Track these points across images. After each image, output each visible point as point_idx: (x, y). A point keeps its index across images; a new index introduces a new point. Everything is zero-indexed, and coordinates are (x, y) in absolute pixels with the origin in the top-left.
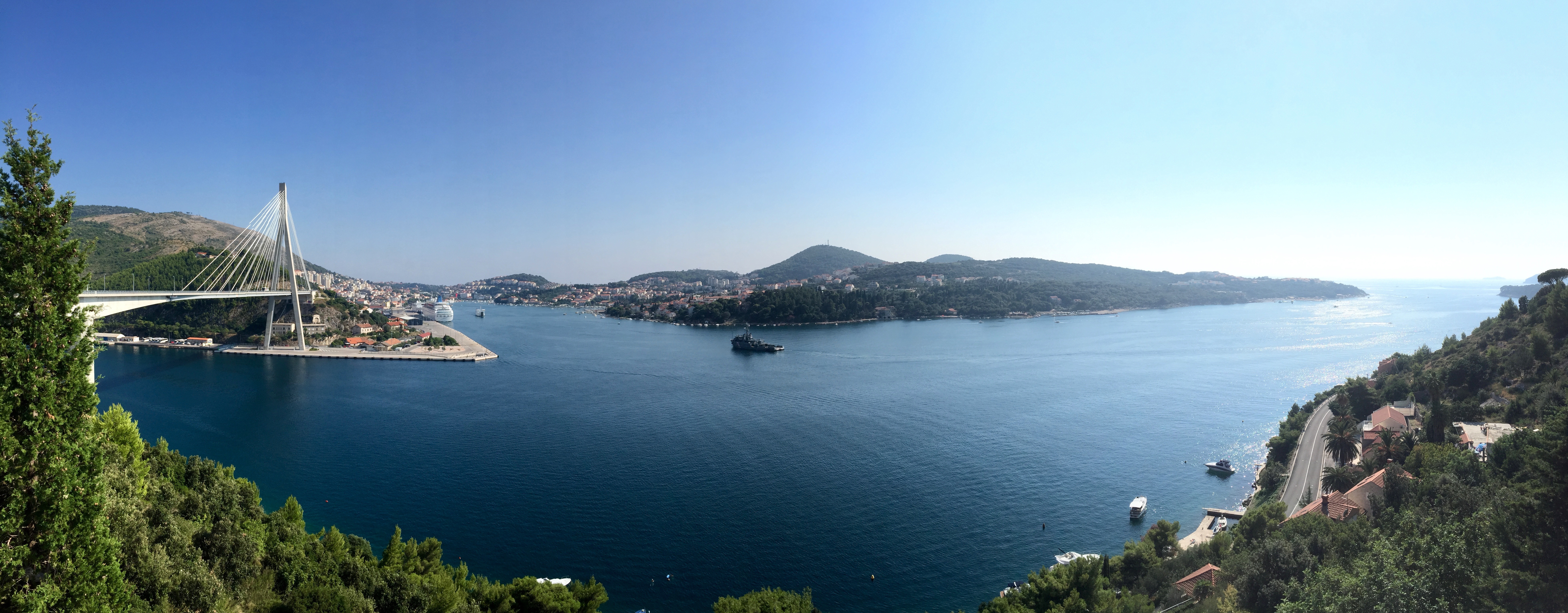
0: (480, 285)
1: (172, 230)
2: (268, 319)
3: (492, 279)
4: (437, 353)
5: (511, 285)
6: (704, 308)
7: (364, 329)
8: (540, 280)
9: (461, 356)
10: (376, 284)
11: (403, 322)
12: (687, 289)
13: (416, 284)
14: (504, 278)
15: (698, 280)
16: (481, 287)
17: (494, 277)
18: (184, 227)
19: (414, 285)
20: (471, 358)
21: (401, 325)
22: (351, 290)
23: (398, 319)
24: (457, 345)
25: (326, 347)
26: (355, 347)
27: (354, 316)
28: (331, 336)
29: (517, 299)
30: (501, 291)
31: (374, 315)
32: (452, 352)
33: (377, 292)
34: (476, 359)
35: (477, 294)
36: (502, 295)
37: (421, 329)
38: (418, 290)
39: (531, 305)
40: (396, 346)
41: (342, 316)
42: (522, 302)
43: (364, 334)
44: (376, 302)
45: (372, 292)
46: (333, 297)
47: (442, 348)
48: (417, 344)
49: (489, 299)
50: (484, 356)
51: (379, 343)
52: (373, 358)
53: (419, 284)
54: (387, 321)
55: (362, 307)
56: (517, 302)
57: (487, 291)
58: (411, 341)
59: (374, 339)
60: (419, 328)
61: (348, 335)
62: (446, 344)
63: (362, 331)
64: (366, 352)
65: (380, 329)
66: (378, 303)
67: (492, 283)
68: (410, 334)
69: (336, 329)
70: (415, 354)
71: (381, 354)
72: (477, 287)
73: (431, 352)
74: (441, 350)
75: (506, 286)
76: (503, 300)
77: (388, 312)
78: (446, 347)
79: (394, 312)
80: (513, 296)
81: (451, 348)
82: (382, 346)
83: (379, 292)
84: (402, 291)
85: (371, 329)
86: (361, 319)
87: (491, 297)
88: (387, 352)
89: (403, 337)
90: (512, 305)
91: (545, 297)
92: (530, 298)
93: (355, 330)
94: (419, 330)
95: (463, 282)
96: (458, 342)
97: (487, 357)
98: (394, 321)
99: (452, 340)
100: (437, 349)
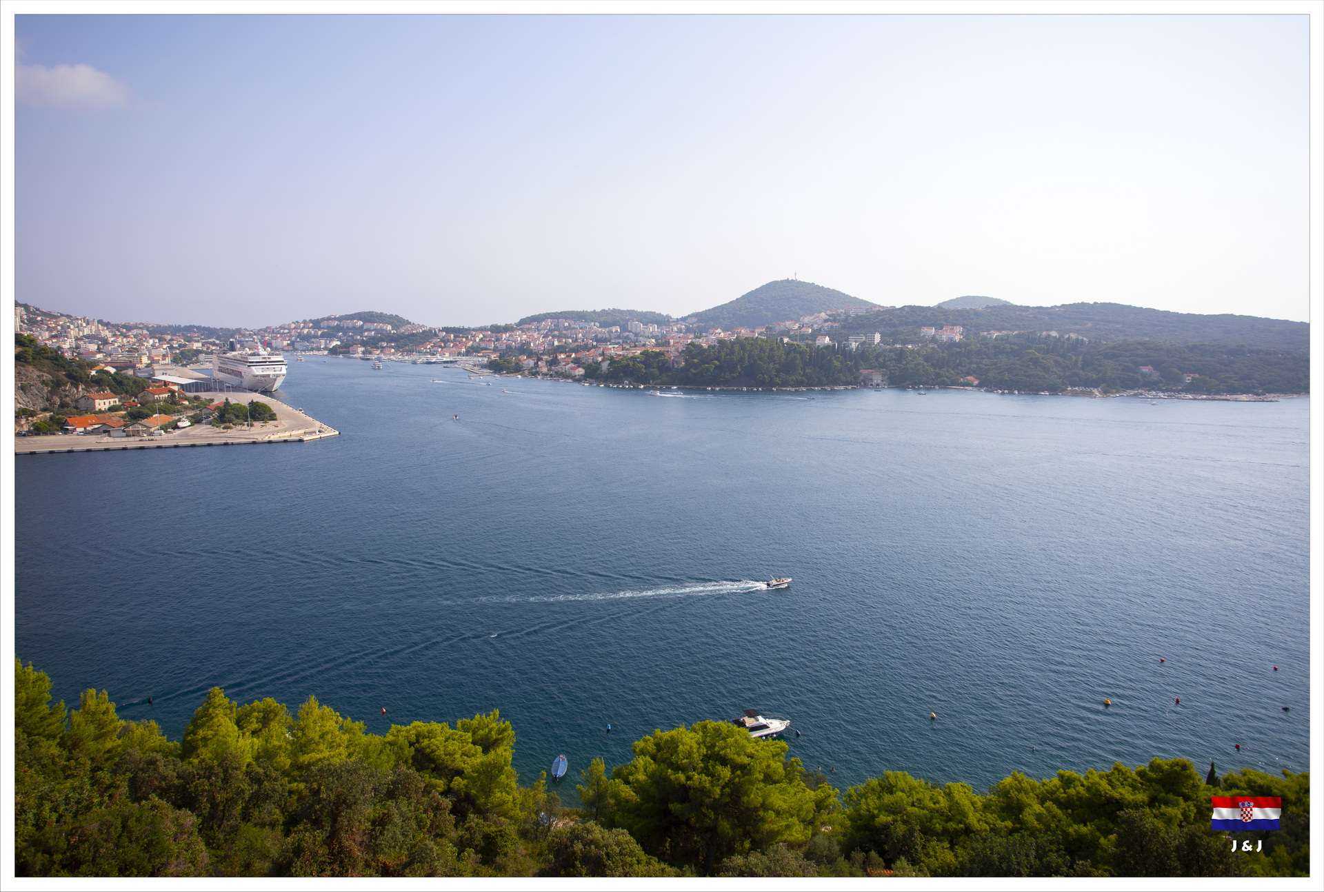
0: (304, 328)
3: (323, 319)
4: (241, 433)
5: (354, 328)
6: (625, 362)
7: (102, 402)
8: (396, 321)
9: (280, 435)
10: (117, 327)
11: (176, 388)
12: (599, 336)
13: (194, 327)
14: (341, 319)
15: (614, 324)
16: (306, 331)
17: (326, 315)
19: (189, 329)
20: (297, 438)
21: (173, 392)
22: (67, 336)
23: (166, 383)
24: (275, 420)
25: (24, 435)
26: (86, 433)
27: (77, 381)
28: (32, 416)
29: (363, 349)
30: (338, 338)
31: (118, 378)
32: (265, 429)
33: (120, 340)
34: (305, 439)
35: (298, 342)
36: (339, 343)
37: (208, 398)
38: (198, 337)
39: (384, 357)
40: (166, 427)
41: (52, 381)
42: (370, 353)
43: (103, 409)
44: (121, 357)
45: (111, 340)
46: (27, 349)
47: (248, 426)
48: (204, 421)
49: (319, 349)
50: (318, 433)
51: (134, 424)
52: (124, 449)
53: (199, 328)
54: (144, 388)
55: (93, 365)
56: (364, 353)
57: (316, 337)
58: (191, 417)
59: (123, 417)
60: (204, 395)
61: (68, 412)
62: (255, 419)
63: (97, 405)
64: (110, 440)
65: (134, 401)
66: (124, 358)
67: (322, 325)
68: (191, 405)
69: (41, 404)
70: (201, 437)
71: (140, 440)
72: (299, 331)
73: (230, 432)
74: (248, 428)
75: (345, 330)
76: (342, 350)
77: (144, 372)
78: (256, 423)
79: (156, 372)
80: (356, 344)
81: (263, 424)
82: (140, 428)
83: (125, 340)
84: (169, 337)
85: (114, 401)
86: (92, 384)
87: (322, 347)
88: (150, 438)
89: (179, 411)
90: (355, 358)
91: (406, 345)
92: (383, 348)
93: (82, 403)
94: (206, 399)
95: (275, 324)
96: (275, 415)
97: (323, 435)
98: (158, 387)
99: (265, 412)
100: (239, 427)
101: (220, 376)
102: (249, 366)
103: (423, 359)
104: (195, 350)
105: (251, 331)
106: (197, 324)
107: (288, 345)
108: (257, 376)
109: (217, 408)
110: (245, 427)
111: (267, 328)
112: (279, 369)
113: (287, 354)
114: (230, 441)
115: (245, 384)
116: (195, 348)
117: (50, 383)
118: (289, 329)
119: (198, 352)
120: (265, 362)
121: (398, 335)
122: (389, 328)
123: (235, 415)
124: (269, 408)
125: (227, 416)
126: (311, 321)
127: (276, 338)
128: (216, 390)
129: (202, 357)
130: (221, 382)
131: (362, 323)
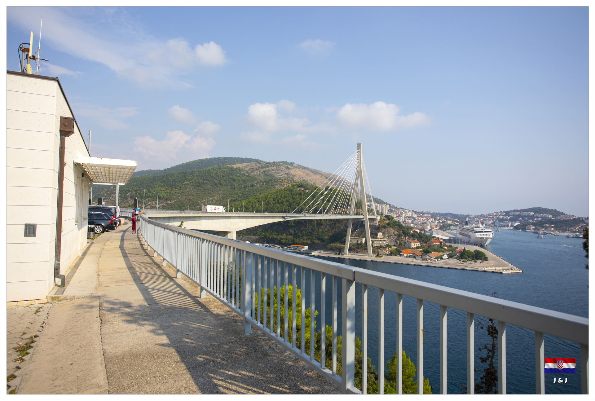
0: (500, 215)
1: (281, 174)
2: (348, 234)
3: (511, 211)
4: (470, 265)
5: (528, 216)
7: (414, 244)
8: (555, 213)
9: (490, 268)
10: (419, 213)
11: (442, 241)
13: (448, 213)
14: (521, 211)
16: (501, 217)
17: (513, 209)
18: (288, 171)
19: (447, 214)
20: (499, 271)
22: (402, 217)
23: (438, 238)
24: (487, 260)
25: (387, 255)
26: (407, 257)
27: (406, 235)
28: (390, 248)
29: (534, 227)
30: (519, 221)
31: (420, 234)
32: (482, 265)
33: (420, 218)
34: (503, 272)
35: (497, 222)
36: (519, 223)
37: (455, 246)
38: (450, 218)
39: (547, 233)
40: (438, 258)
41: (398, 234)
42: (538, 230)
43: (414, 247)
44: (420, 225)
45: (416, 218)
46: (391, 221)
47: (474, 262)
48: (454, 257)
49: (508, 226)
50: (510, 270)
51: (425, 255)
52: (421, 265)
53: (451, 214)
54: (430, 239)
55: (411, 228)
56: (534, 229)
57: (506, 220)
58: (448, 254)
59: (421, 251)
60: (454, 245)
61: (402, 247)
62: (477, 259)
63: (412, 246)
64: (416, 261)
65: (425, 245)
66: (421, 226)
67: (510, 214)
68: (448, 249)
69: (393, 243)
70: (452, 265)
71: (427, 263)
72: (498, 217)
73: (465, 264)
74: (474, 263)
75: (523, 217)
76: (521, 227)
77: (429, 233)
78: (478, 261)
79: (434, 233)
80: (530, 225)
81: (481, 262)
82: (428, 257)
83: (421, 218)
84: (438, 218)
85: (418, 244)
86: (411, 237)
87: (510, 225)
88: (431, 262)
89: (443, 251)
90: (529, 232)
91: (561, 226)
92: (546, 227)
93: (407, 244)
94: (454, 247)
95: (486, 213)
96: (487, 258)
97: (513, 272)
98: (435, 240)
99: (482, 256)
100: (470, 262)
101: (460, 236)
102: (474, 233)
103: (574, 235)
104: (449, 224)
105: (474, 216)
106: (450, 213)
107: (492, 223)
108: (478, 238)
109: (460, 252)
110: (473, 262)
111: (482, 215)
112: (489, 235)
113: (493, 227)
114: (465, 268)
115: (471, 241)
116: (449, 223)
117: (397, 235)
118: (493, 216)
119: (450, 225)
120: (482, 231)
121: (556, 221)
122: (550, 216)
123: (468, 256)
124: (484, 254)
125: (464, 256)
126: (504, 212)
127: (486, 220)
128: (458, 243)
129: (452, 227)
130: (461, 240)
131: (533, 213)
